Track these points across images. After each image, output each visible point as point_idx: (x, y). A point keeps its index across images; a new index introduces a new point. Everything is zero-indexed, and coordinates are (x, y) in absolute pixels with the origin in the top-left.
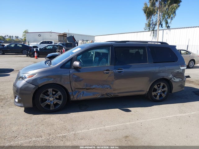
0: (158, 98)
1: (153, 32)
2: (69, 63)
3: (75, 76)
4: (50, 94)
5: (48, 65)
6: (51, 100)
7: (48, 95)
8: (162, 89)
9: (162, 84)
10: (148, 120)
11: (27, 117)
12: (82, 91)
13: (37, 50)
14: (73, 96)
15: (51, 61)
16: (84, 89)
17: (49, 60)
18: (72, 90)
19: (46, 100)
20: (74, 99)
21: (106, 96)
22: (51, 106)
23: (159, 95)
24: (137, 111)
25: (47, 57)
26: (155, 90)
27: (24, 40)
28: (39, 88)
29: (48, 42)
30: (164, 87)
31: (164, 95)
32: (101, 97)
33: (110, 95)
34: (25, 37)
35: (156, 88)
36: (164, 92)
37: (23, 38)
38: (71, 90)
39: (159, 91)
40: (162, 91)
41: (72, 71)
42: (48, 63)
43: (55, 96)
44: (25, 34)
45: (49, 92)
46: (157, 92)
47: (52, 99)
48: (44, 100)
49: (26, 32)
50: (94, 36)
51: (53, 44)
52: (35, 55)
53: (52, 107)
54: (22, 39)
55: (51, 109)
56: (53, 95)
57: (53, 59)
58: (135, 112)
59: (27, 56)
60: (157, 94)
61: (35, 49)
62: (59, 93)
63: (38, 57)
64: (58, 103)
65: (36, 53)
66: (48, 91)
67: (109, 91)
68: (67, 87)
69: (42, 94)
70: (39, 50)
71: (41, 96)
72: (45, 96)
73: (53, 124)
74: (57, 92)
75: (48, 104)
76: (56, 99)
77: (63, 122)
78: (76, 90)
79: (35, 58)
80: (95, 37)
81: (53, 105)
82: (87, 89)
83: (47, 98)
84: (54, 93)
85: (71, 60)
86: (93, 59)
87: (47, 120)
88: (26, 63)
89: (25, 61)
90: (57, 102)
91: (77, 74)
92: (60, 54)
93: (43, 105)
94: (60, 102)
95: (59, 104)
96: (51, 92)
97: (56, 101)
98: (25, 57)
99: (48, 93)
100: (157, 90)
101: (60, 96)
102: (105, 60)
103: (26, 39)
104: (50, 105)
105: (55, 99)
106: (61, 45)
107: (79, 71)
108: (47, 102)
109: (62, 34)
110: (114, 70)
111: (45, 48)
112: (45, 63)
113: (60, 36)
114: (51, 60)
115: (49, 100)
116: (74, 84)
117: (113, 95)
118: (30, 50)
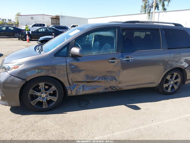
0: (169, 90)
1: (148, 14)
2: (65, 50)
3: (73, 67)
4: (42, 89)
5: (38, 51)
6: (43, 96)
7: (39, 91)
8: (175, 79)
9: (175, 74)
10: (165, 121)
11: (13, 119)
12: (81, 84)
13: (29, 33)
14: (71, 91)
15: (42, 47)
16: (84, 82)
17: (40, 45)
18: (70, 84)
19: (37, 97)
20: (72, 95)
21: (111, 90)
22: (44, 103)
23: (171, 86)
24: (148, 109)
25: (39, 41)
26: (167, 81)
27: (17, 23)
28: (27, 82)
29: (40, 25)
30: (177, 78)
31: (176, 87)
32: (105, 91)
33: (115, 88)
34: (17, 20)
35: (168, 79)
36: (176, 83)
37: (16, 21)
38: (68, 84)
39: (171, 83)
40: (174, 82)
41: (69, 60)
42: (38, 49)
43: (48, 91)
44: (17, 17)
45: (41, 87)
46: (169, 84)
47: (45, 95)
48: (34, 96)
49: (19, 15)
50: (87, 19)
51: (46, 27)
52: (27, 39)
53: (45, 105)
54: (15, 23)
55: (44, 107)
56: (46, 90)
57: (45, 43)
58: (147, 110)
59: (19, 40)
60: (169, 86)
61: (27, 32)
62: (54, 88)
63: (30, 40)
64: (53, 99)
65: (27, 36)
66: (39, 86)
67: (113, 83)
68: (63, 79)
69: (31, 90)
70: (31, 33)
71: (31, 92)
72: (36, 92)
73: (47, 130)
74: (50, 87)
75: (40, 101)
76: (50, 94)
77: (59, 127)
78: (75, 83)
79: (27, 41)
80: (89, 20)
81: (46, 103)
82: (88, 82)
83: (38, 94)
84: (47, 87)
85: (68, 46)
86: (92, 44)
87: (39, 123)
88: (18, 47)
89: (17, 45)
90: (51, 99)
91: (75, 63)
92: (53, 37)
93: (33, 103)
94: (55, 99)
95: (53, 101)
96: (43, 86)
97: (49, 98)
98: (17, 40)
99: (39, 87)
100: (169, 81)
101: (54, 92)
102: (109, 45)
103: (19, 21)
104: (42, 102)
105: (48, 95)
106: (54, 27)
107: (78, 60)
108: (38, 99)
109: (55, 17)
110: (121, 59)
111: (37, 31)
112: (35, 48)
113: (52, 18)
114: (43, 44)
115: (41, 96)
116: (71, 76)
117: (118, 89)
118: (22, 33)
